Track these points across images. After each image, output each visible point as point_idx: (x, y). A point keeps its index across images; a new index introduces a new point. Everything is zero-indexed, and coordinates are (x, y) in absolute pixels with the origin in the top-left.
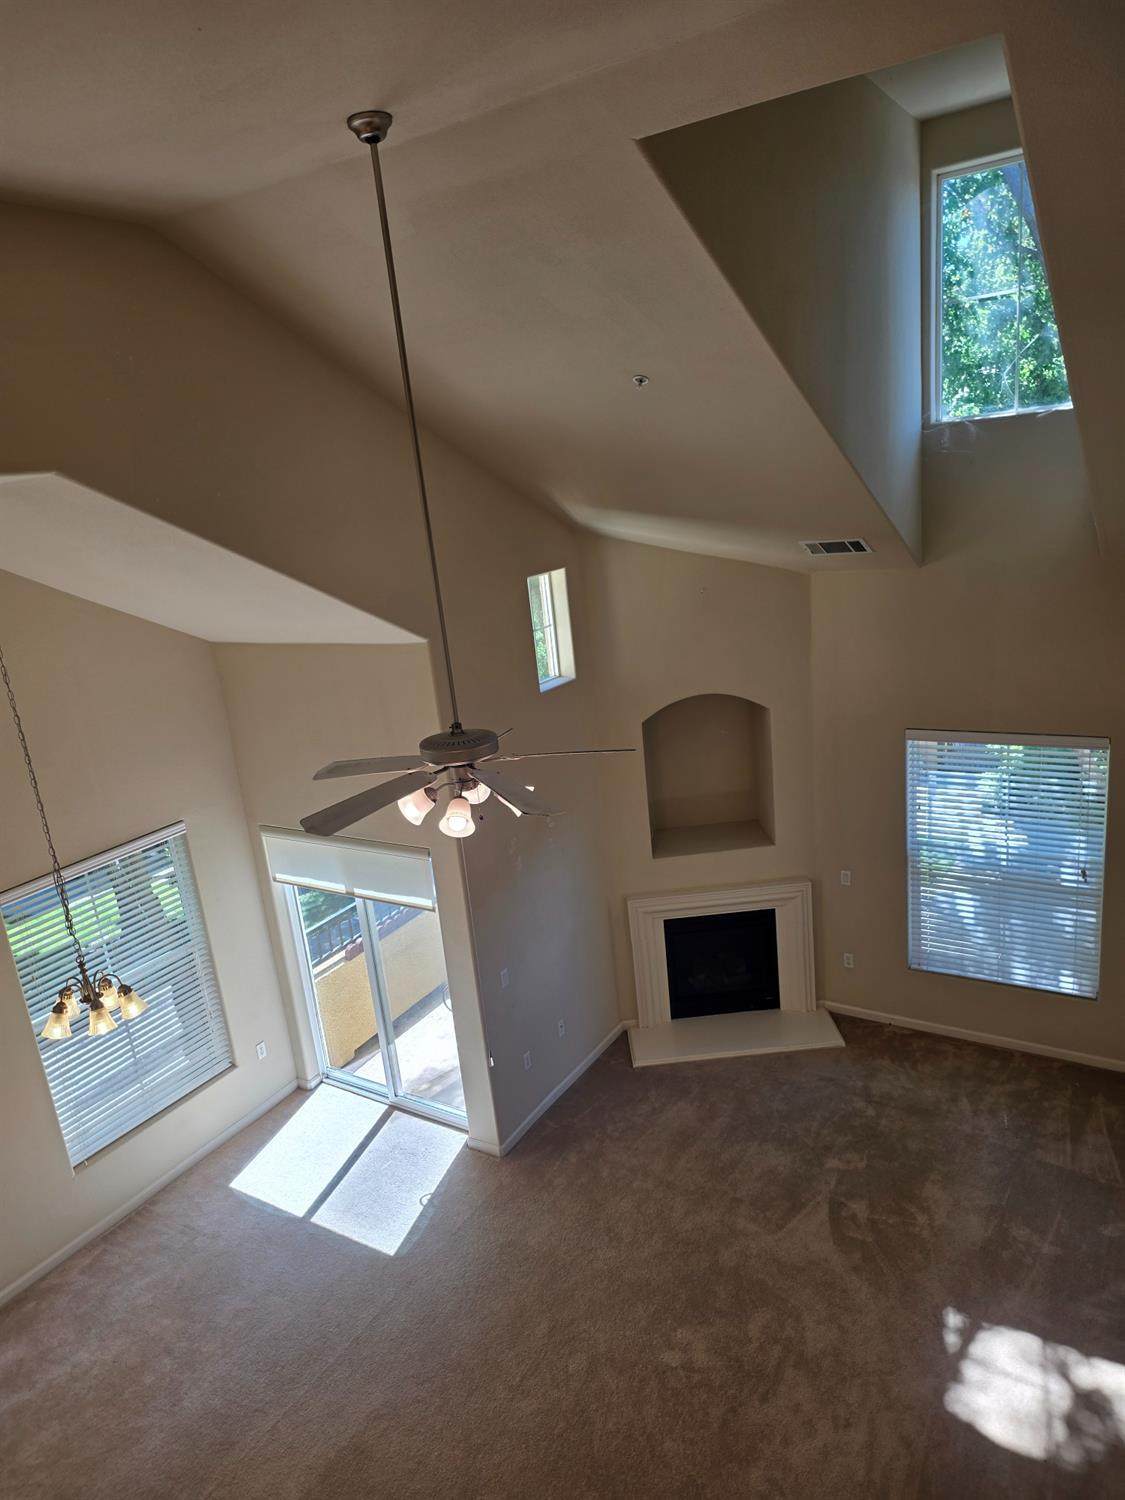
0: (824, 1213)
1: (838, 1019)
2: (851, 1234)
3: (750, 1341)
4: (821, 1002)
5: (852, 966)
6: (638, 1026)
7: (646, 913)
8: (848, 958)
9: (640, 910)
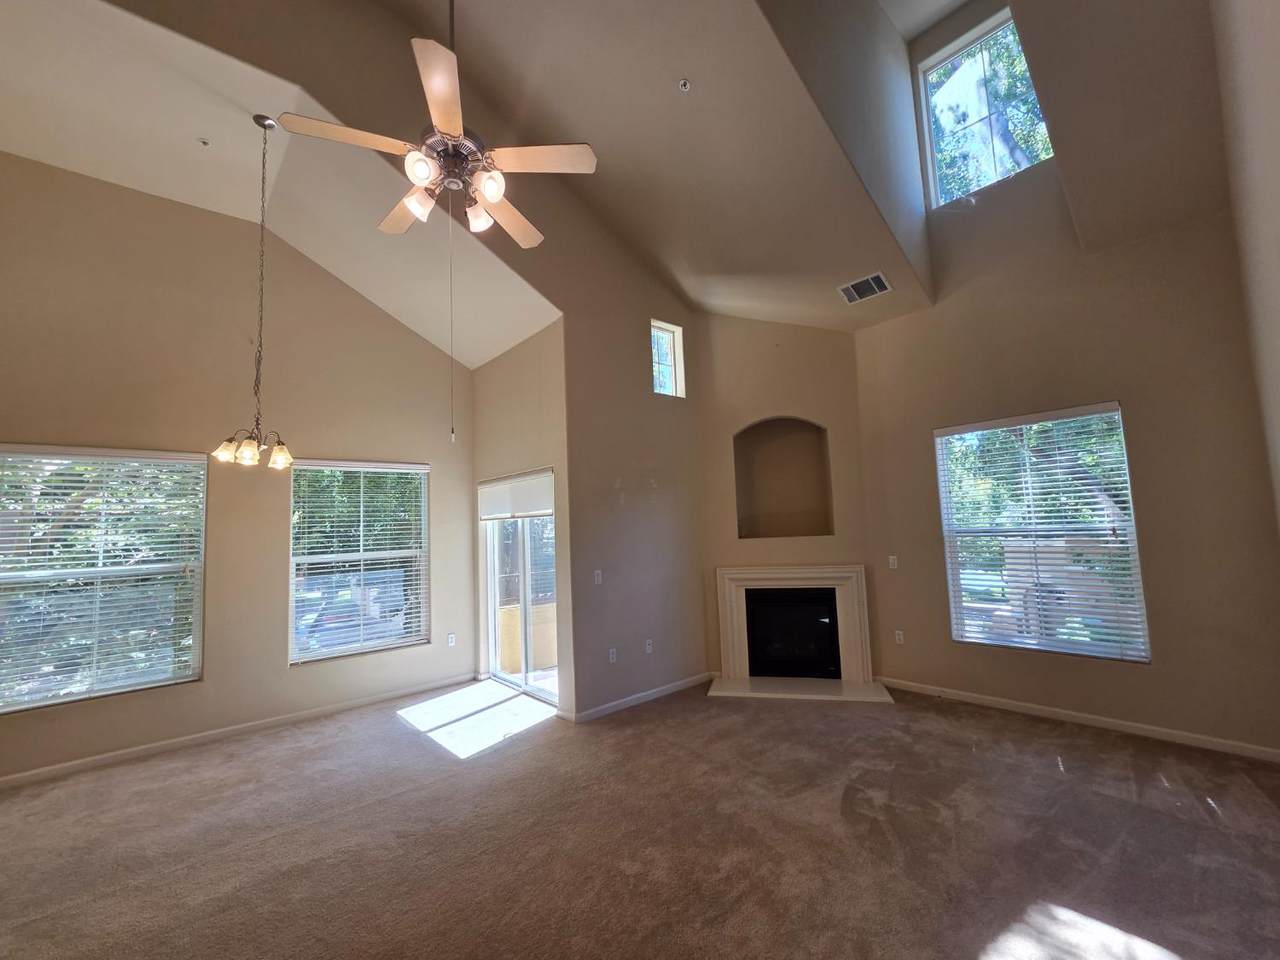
0: (838, 793)
1: (892, 691)
2: (862, 811)
3: (718, 871)
4: (878, 677)
5: (902, 643)
6: (721, 677)
7: (732, 580)
8: (899, 635)
9: (726, 576)
